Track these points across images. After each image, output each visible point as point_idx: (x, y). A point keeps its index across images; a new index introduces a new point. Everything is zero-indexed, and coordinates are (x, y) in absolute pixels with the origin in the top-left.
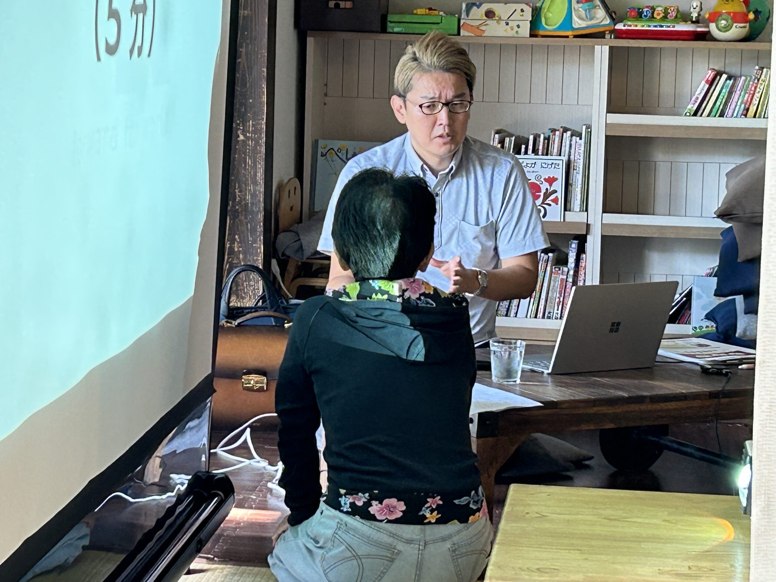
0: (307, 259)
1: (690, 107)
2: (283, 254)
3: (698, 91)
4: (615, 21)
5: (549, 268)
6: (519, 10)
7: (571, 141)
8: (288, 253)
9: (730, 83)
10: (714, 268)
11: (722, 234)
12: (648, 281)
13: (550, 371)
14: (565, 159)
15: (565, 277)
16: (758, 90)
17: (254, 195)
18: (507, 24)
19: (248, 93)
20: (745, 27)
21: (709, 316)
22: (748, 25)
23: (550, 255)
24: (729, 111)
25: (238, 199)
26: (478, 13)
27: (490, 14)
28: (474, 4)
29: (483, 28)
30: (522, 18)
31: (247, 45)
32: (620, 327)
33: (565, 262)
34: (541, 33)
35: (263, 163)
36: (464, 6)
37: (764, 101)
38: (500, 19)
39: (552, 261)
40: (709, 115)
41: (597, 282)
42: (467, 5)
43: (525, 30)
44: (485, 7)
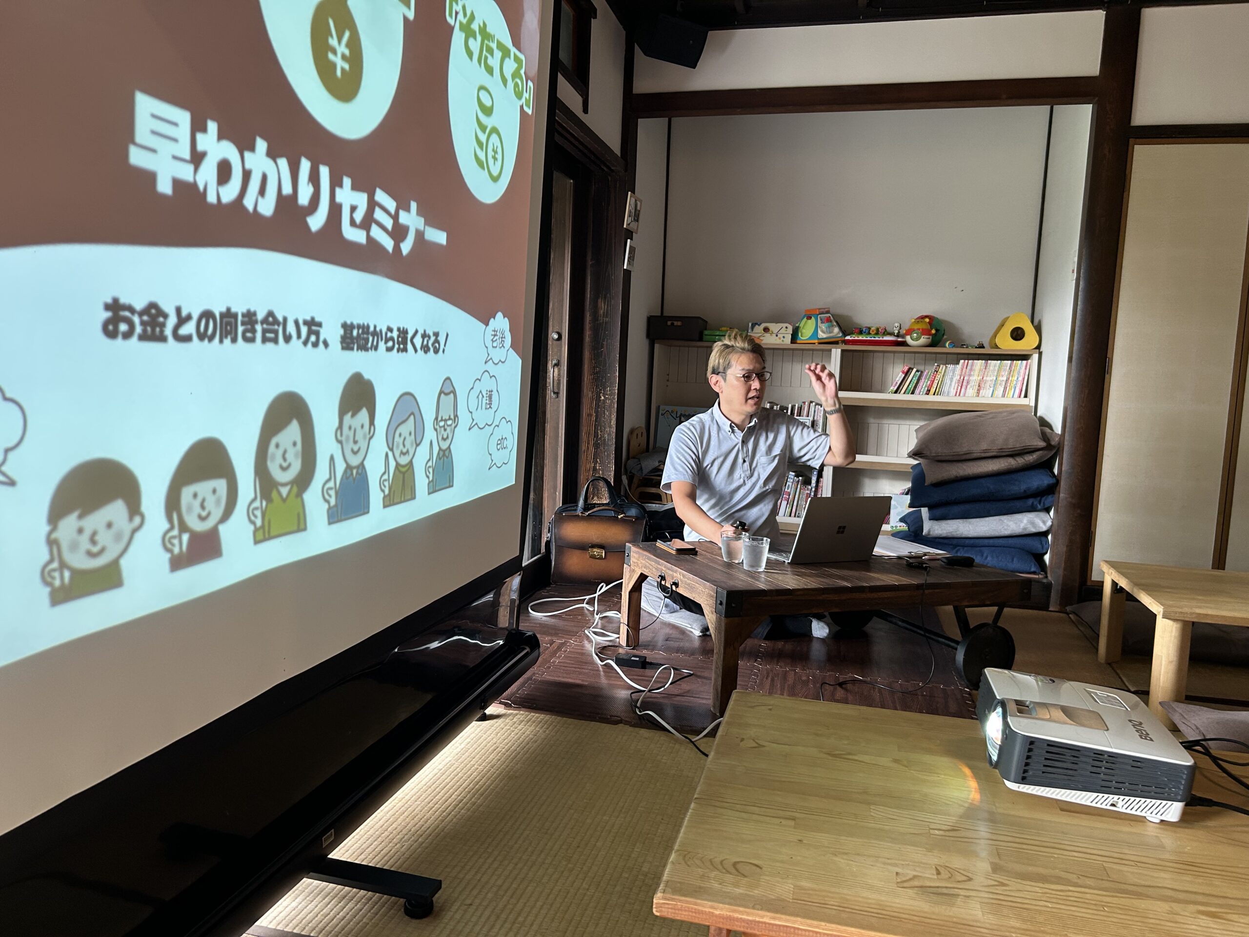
0: (645, 475)
1: (892, 388)
2: (630, 472)
3: (897, 379)
4: (845, 335)
5: (799, 486)
6: (784, 328)
7: (815, 408)
8: (633, 471)
9: (918, 374)
10: (905, 490)
11: (911, 468)
12: (862, 496)
13: (789, 561)
14: (811, 418)
15: (809, 492)
16: (936, 378)
17: (609, 434)
18: (777, 336)
19: (607, 370)
20: (929, 338)
21: (902, 520)
22: (931, 337)
23: (800, 478)
24: (917, 391)
25: (599, 436)
26: (759, 329)
27: (766, 330)
28: (756, 324)
29: (761, 338)
30: (786, 332)
31: (607, 340)
32: (846, 530)
33: (810, 484)
34: (798, 342)
35: (615, 414)
36: (750, 325)
37: (941, 385)
38: (773, 333)
39: (801, 482)
40: (904, 393)
41: (829, 495)
42: (752, 324)
43: (788, 338)
44: (763, 325)
